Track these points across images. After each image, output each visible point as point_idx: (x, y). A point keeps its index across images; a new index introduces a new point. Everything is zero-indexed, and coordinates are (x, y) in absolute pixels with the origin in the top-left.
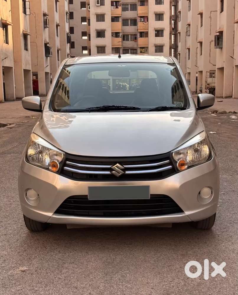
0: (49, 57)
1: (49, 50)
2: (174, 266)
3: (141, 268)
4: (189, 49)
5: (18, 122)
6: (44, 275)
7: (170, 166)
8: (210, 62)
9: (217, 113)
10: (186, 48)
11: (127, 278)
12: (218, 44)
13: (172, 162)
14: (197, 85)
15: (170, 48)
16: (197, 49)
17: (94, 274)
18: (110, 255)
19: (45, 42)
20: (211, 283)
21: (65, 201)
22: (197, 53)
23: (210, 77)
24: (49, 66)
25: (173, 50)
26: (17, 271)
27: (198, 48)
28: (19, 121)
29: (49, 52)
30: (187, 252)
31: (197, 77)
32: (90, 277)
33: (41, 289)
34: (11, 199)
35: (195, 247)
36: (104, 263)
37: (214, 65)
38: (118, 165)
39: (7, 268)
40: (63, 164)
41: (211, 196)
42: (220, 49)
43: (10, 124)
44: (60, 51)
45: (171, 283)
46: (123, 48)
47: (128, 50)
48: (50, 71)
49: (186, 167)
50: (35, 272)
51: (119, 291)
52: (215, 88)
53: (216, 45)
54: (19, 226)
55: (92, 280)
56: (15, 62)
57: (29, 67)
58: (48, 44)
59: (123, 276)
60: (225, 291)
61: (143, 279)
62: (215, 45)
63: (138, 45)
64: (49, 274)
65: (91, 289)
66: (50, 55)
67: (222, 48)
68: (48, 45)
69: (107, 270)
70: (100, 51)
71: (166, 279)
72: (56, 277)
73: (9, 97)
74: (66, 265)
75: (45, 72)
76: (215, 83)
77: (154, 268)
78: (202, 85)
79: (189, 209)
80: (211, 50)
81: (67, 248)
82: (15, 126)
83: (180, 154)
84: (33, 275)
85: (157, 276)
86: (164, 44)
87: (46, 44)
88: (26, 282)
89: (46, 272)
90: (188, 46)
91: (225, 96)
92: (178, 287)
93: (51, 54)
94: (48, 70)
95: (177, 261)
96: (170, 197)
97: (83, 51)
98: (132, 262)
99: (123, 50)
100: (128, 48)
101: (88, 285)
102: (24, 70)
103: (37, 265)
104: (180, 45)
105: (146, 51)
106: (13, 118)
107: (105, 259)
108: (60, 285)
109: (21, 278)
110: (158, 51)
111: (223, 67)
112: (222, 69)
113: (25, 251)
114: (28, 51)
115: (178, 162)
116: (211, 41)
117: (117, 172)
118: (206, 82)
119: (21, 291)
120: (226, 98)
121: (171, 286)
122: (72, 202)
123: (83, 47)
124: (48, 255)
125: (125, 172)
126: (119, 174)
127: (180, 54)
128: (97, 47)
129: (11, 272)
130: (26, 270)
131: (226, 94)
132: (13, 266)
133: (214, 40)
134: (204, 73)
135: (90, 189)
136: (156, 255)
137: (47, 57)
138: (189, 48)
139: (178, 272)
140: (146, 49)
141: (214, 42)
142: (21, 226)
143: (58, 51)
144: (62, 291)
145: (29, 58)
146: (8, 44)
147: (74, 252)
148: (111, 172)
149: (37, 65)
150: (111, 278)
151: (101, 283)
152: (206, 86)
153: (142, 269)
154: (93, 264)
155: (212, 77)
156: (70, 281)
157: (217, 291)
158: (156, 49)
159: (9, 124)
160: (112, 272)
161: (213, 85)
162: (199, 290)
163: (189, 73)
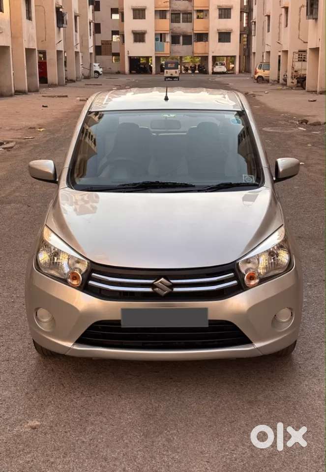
0: (62, 27)
1: (63, 17)
2: (238, 422)
3: (193, 426)
4: (269, 16)
5: (18, 138)
6: (62, 435)
7: (235, 282)
8: (299, 38)
9: (306, 123)
10: (265, 15)
11: (174, 443)
12: (312, 13)
13: (238, 275)
14: (279, 70)
15: (241, 12)
16: (280, 17)
17: (129, 435)
18: (151, 401)
19: (57, 6)
20: (287, 453)
21: (91, 327)
22: (280, 23)
23: (299, 60)
24: (62, 41)
25: (245, 14)
26: (25, 428)
27: (282, 14)
28: (20, 137)
29: (63, 20)
30: (256, 397)
31: (280, 56)
32: (124, 441)
33: (58, 461)
34: (13, 293)
35: (267, 387)
36: (143, 415)
37: (304, 42)
38: (162, 279)
39: (11, 421)
40: (88, 276)
41: (291, 319)
42: (314, 20)
43: (8, 142)
44: (78, 17)
45: (232, 452)
46: (172, 11)
47: (179, 14)
48: (64, 49)
49: (257, 281)
50: (50, 429)
51: (164, 466)
52: (306, 77)
53: (309, 14)
54: (26, 345)
55: (126, 446)
56: (13, 37)
57: (34, 45)
58: (61, 8)
59: (168, 440)
60: (305, 467)
61: (195, 444)
62: (307, 15)
63: (193, 7)
64: (69, 434)
65: (126, 461)
66: (64, 25)
67: (316, 19)
68: (61, 10)
69: (146, 428)
70: (138, 16)
71: (226, 446)
72: (78, 440)
73: (5, 91)
74: (91, 419)
75: (57, 51)
76: (305, 70)
77: (210, 426)
78: (286, 72)
79: (260, 340)
80: (301, 20)
81: (92, 387)
82: (15, 145)
83: (249, 263)
84: (47, 434)
85: (215, 439)
86: (232, 6)
87: (58, 9)
88: (37, 448)
89: (64, 430)
90: (267, 13)
91: (321, 90)
92: (242, 461)
93: (65, 22)
94: (61, 47)
95: (243, 413)
96: (233, 324)
97: (113, 15)
98: (181, 413)
99: (172, 14)
100: (179, 11)
101: (122, 455)
102: (26, 49)
103: (52, 417)
104: (255, 8)
105: (206, 16)
106: (11, 129)
107: (144, 407)
108: (84, 454)
109: (32, 441)
110: (223, 16)
111: (317, 47)
112: (316, 50)
113: (36, 390)
114: (32, 20)
115: (246, 275)
116: (301, 7)
117: (161, 289)
118: (293, 68)
119: (32, 464)
120: (321, 94)
121: (234, 459)
122: (100, 328)
123: (112, 9)
124: (66, 399)
125: (173, 289)
126: (165, 293)
127: (255, 22)
128: (133, 10)
129: (17, 429)
130: (38, 425)
131: (321, 88)
132: (19, 417)
133: (306, 5)
134: (290, 55)
135: (124, 311)
136: (214, 401)
137: (59, 27)
138: (268, 14)
139: (243, 433)
140: (205, 13)
141: (305, 8)
142: (29, 344)
143: (76, 17)
144: (86, 465)
145: (33, 32)
146: (3, 12)
147: (101, 394)
148: (153, 289)
149: (45, 40)
150: (153, 442)
151: (139, 450)
152: (292, 73)
153: (195, 426)
154: (128, 417)
155: (301, 60)
156: (97, 446)
157: (294, 468)
158: (220, 13)
159: (5, 141)
160: (154, 433)
161: (303, 72)
162: (270, 465)
163: (269, 53)
